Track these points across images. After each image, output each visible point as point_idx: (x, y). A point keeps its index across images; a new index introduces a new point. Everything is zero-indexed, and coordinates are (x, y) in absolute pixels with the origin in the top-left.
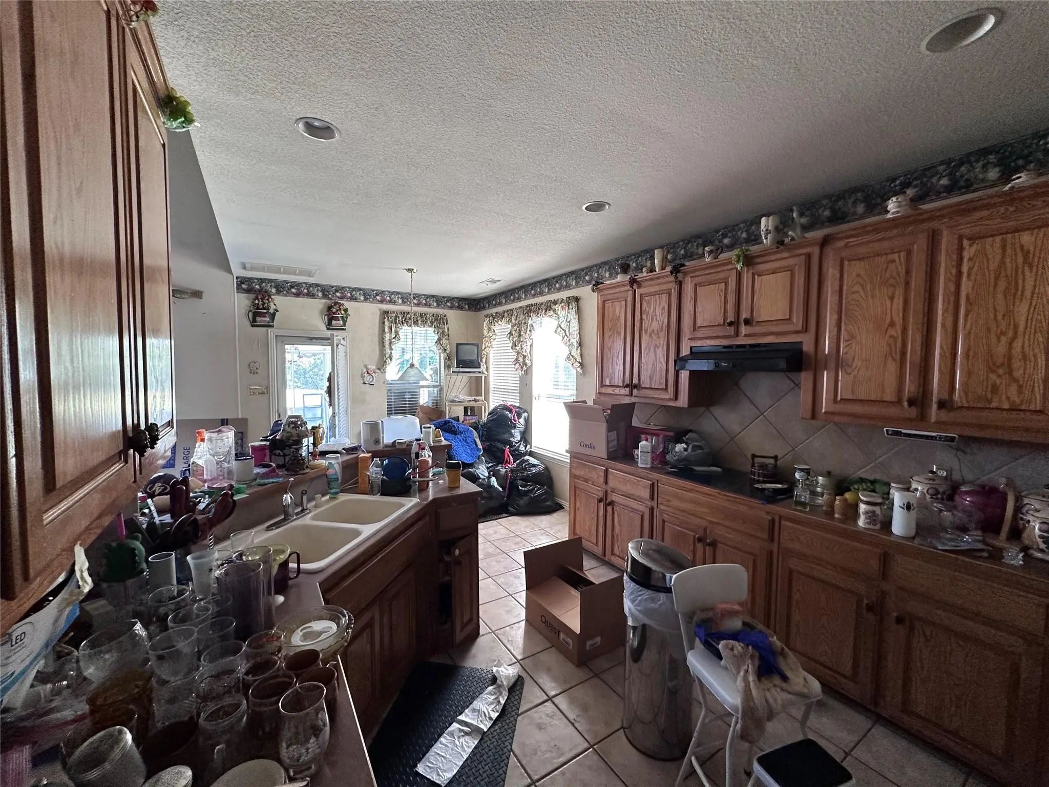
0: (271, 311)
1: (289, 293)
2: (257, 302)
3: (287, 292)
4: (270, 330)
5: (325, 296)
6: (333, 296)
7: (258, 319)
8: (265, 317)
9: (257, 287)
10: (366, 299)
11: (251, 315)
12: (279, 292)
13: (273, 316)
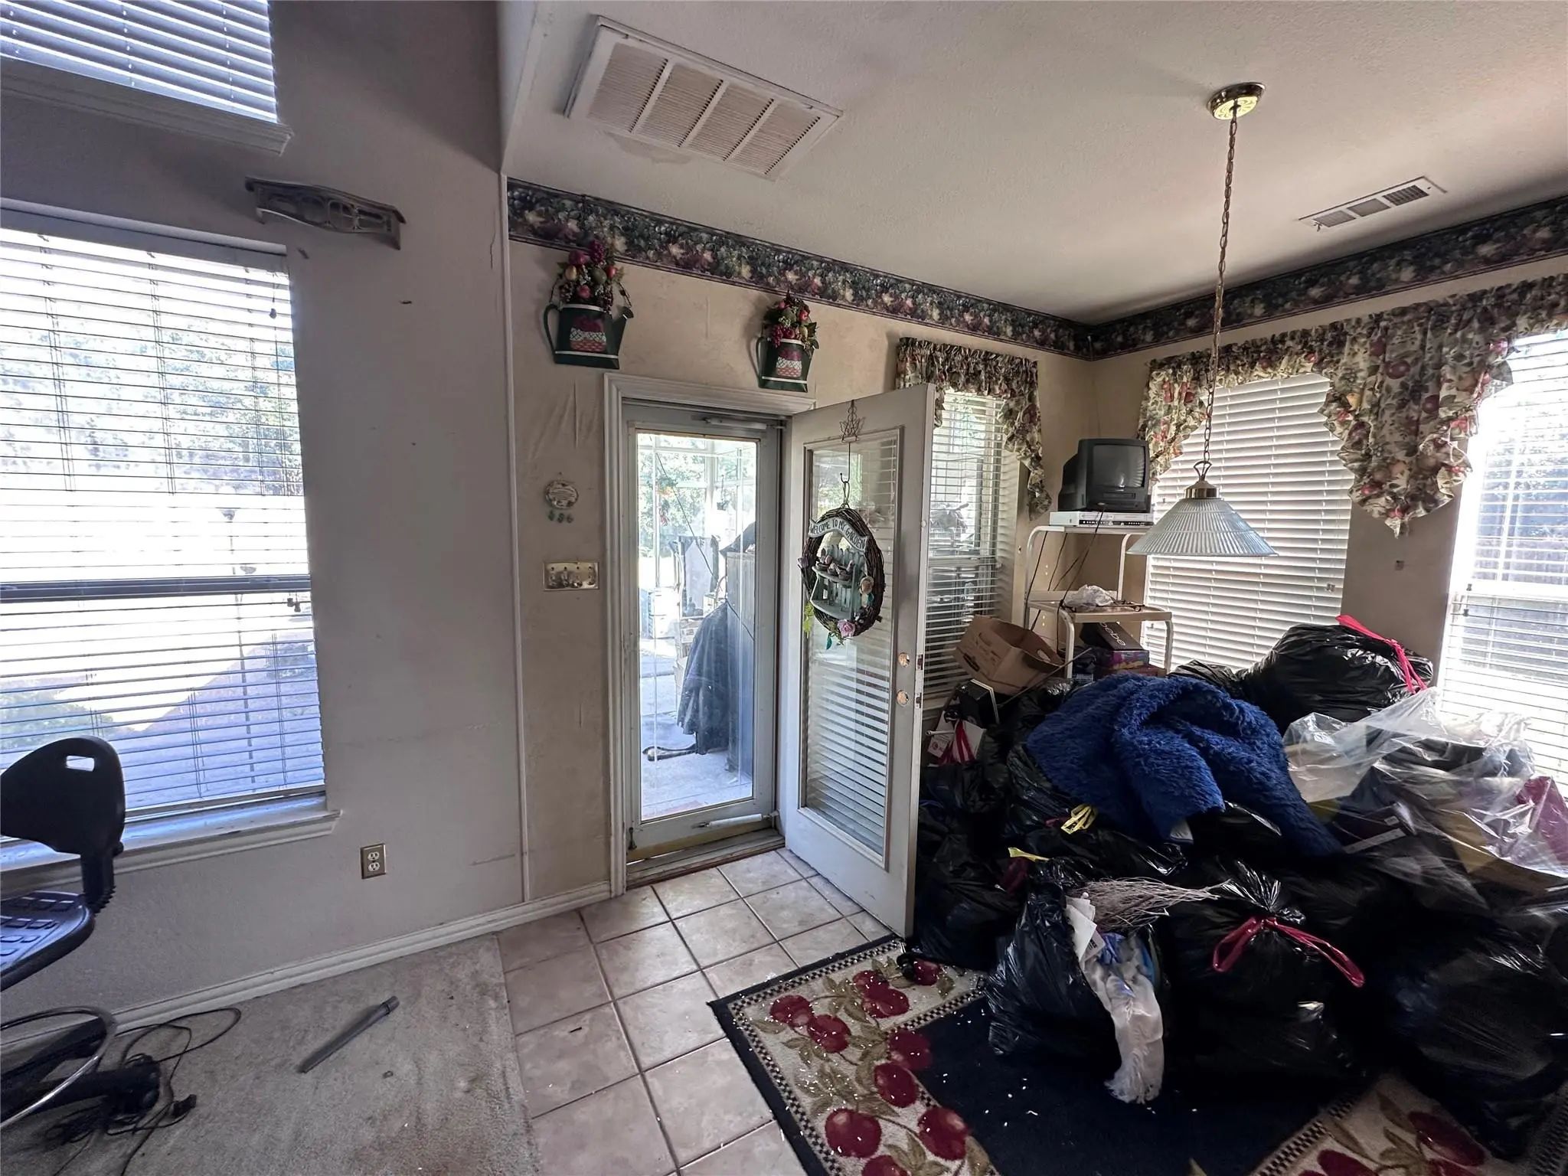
0: (614, 312)
1: (661, 260)
2: (573, 274)
3: (659, 255)
4: (608, 375)
5: (758, 279)
6: (778, 282)
7: (577, 336)
8: (595, 328)
9: (572, 225)
10: (858, 302)
11: (553, 319)
12: (634, 252)
13: (617, 330)
